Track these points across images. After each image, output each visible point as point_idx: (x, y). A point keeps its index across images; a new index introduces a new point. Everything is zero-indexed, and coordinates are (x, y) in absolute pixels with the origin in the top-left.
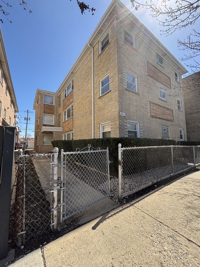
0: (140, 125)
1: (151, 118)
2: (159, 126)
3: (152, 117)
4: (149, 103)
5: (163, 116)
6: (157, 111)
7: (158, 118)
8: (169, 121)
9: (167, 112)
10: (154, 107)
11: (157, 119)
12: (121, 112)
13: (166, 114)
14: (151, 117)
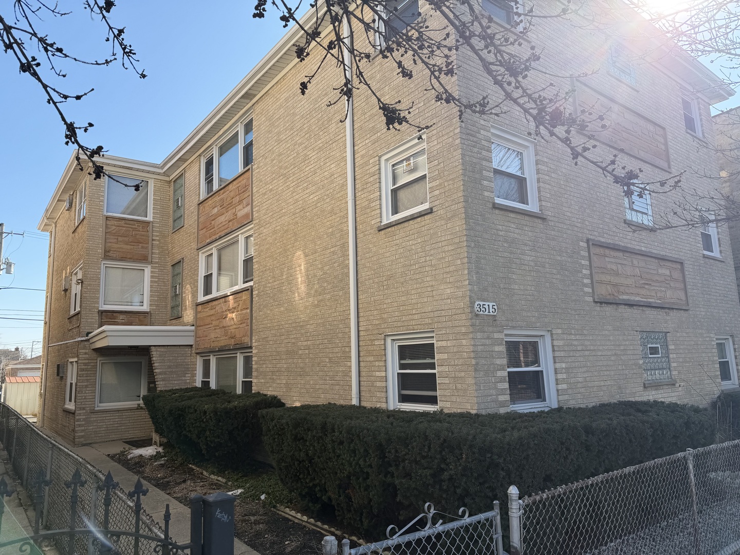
0: (555, 343)
1: (598, 308)
2: (630, 337)
3: (601, 303)
4: (585, 245)
5: (643, 292)
6: (617, 274)
7: (625, 305)
8: (669, 309)
9: (660, 271)
10: (607, 259)
11: (622, 309)
12: (479, 299)
13: (657, 281)
14: (596, 302)
